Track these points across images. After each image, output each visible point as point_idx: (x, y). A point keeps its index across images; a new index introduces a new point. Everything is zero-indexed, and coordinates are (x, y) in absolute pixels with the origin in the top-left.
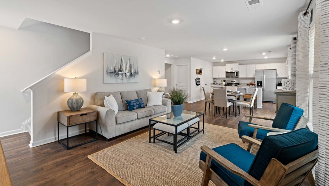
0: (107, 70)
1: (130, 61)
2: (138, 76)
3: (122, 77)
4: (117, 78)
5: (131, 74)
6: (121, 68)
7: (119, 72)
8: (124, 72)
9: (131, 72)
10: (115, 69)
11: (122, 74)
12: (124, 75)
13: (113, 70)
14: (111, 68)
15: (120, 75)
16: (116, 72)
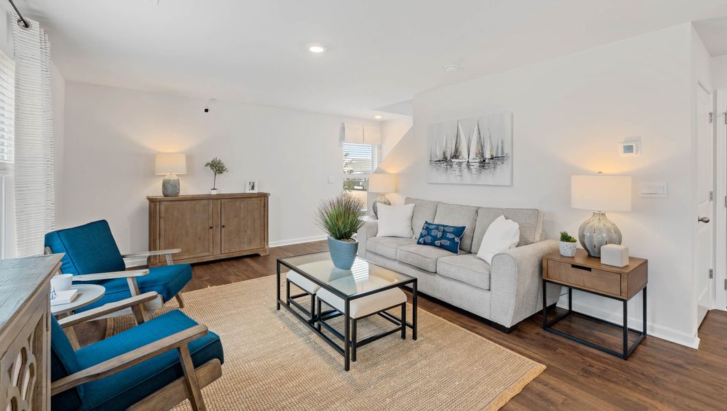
0: (431, 158)
1: (479, 129)
2: (504, 165)
3: (461, 171)
4: (449, 172)
5: (483, 163)
6: (457, 150)
7: (453, 160)
8: (463, 158)
9: (483, 156)
10: (444, 153)
11: (460, 164)
12: (464, 165)
13: (441, 157)
14: (438, 153)
15: (455, 166)
16: (448, 160)
